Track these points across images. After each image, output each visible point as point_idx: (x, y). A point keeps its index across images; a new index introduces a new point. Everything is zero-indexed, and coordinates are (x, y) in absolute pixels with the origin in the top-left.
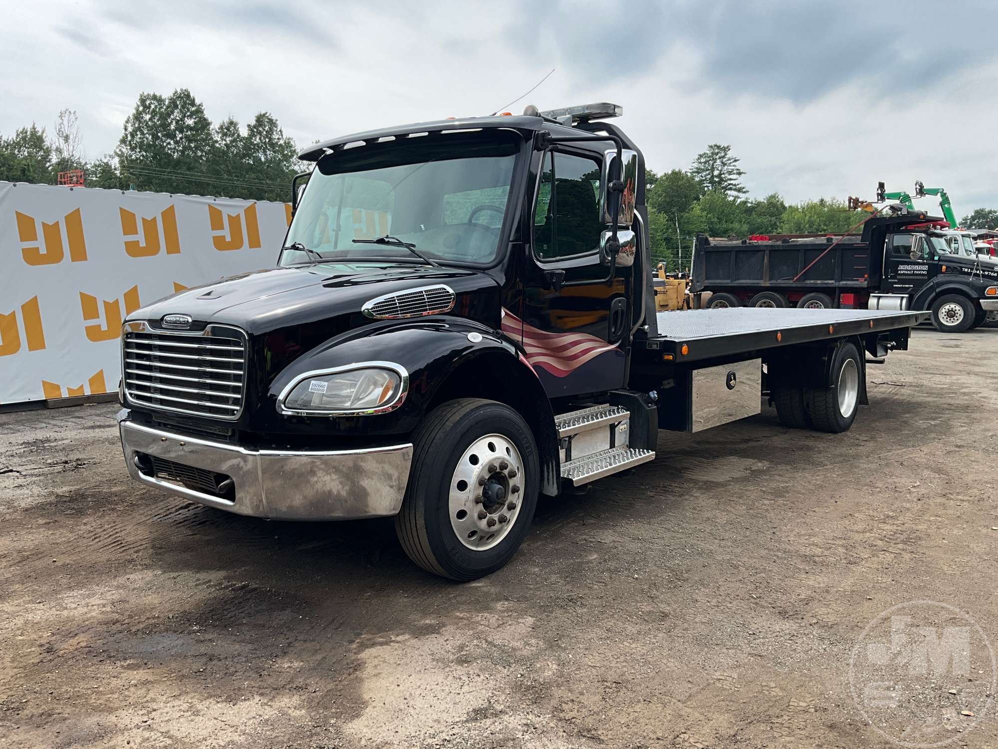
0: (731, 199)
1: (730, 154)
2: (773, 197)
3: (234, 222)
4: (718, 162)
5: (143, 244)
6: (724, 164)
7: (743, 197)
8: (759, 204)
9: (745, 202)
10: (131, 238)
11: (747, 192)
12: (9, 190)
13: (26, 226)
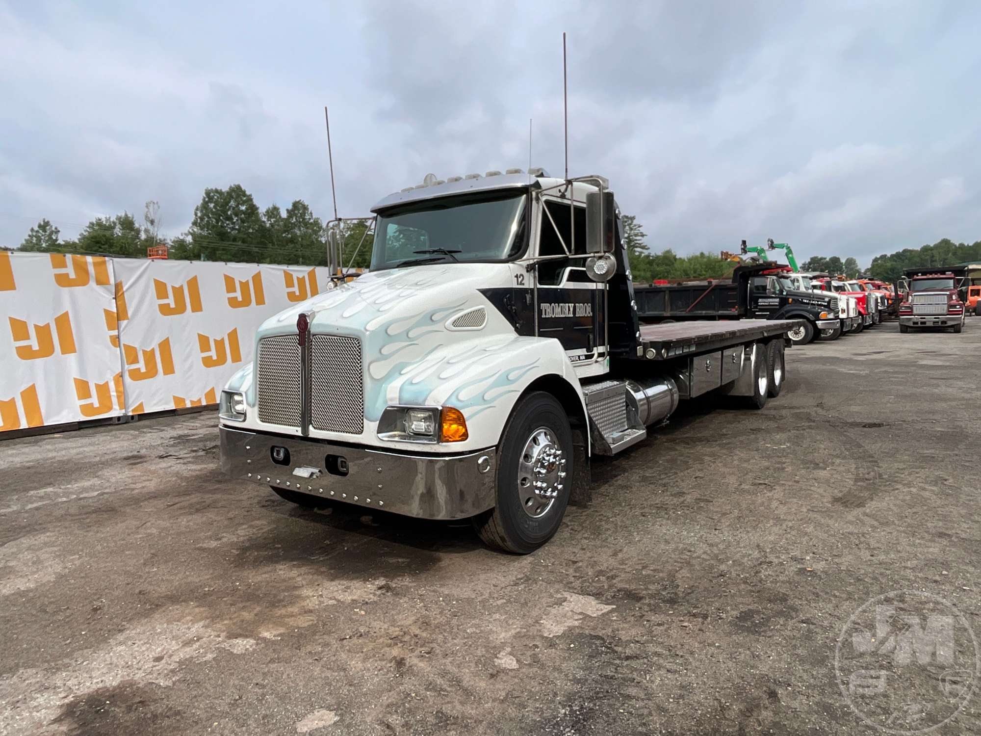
0: (637, 254)
1: (635, 222)
2: (669, 252)
3: (301, 281)
4: (627, 228)
5: (240, 299)
6: (631, 229)
7: (646, 252)
8: (657, 257)
9: (648, 256)
10: (232, 295)
11: (648, 249)
12: (149, 264)
13: (161, 289)
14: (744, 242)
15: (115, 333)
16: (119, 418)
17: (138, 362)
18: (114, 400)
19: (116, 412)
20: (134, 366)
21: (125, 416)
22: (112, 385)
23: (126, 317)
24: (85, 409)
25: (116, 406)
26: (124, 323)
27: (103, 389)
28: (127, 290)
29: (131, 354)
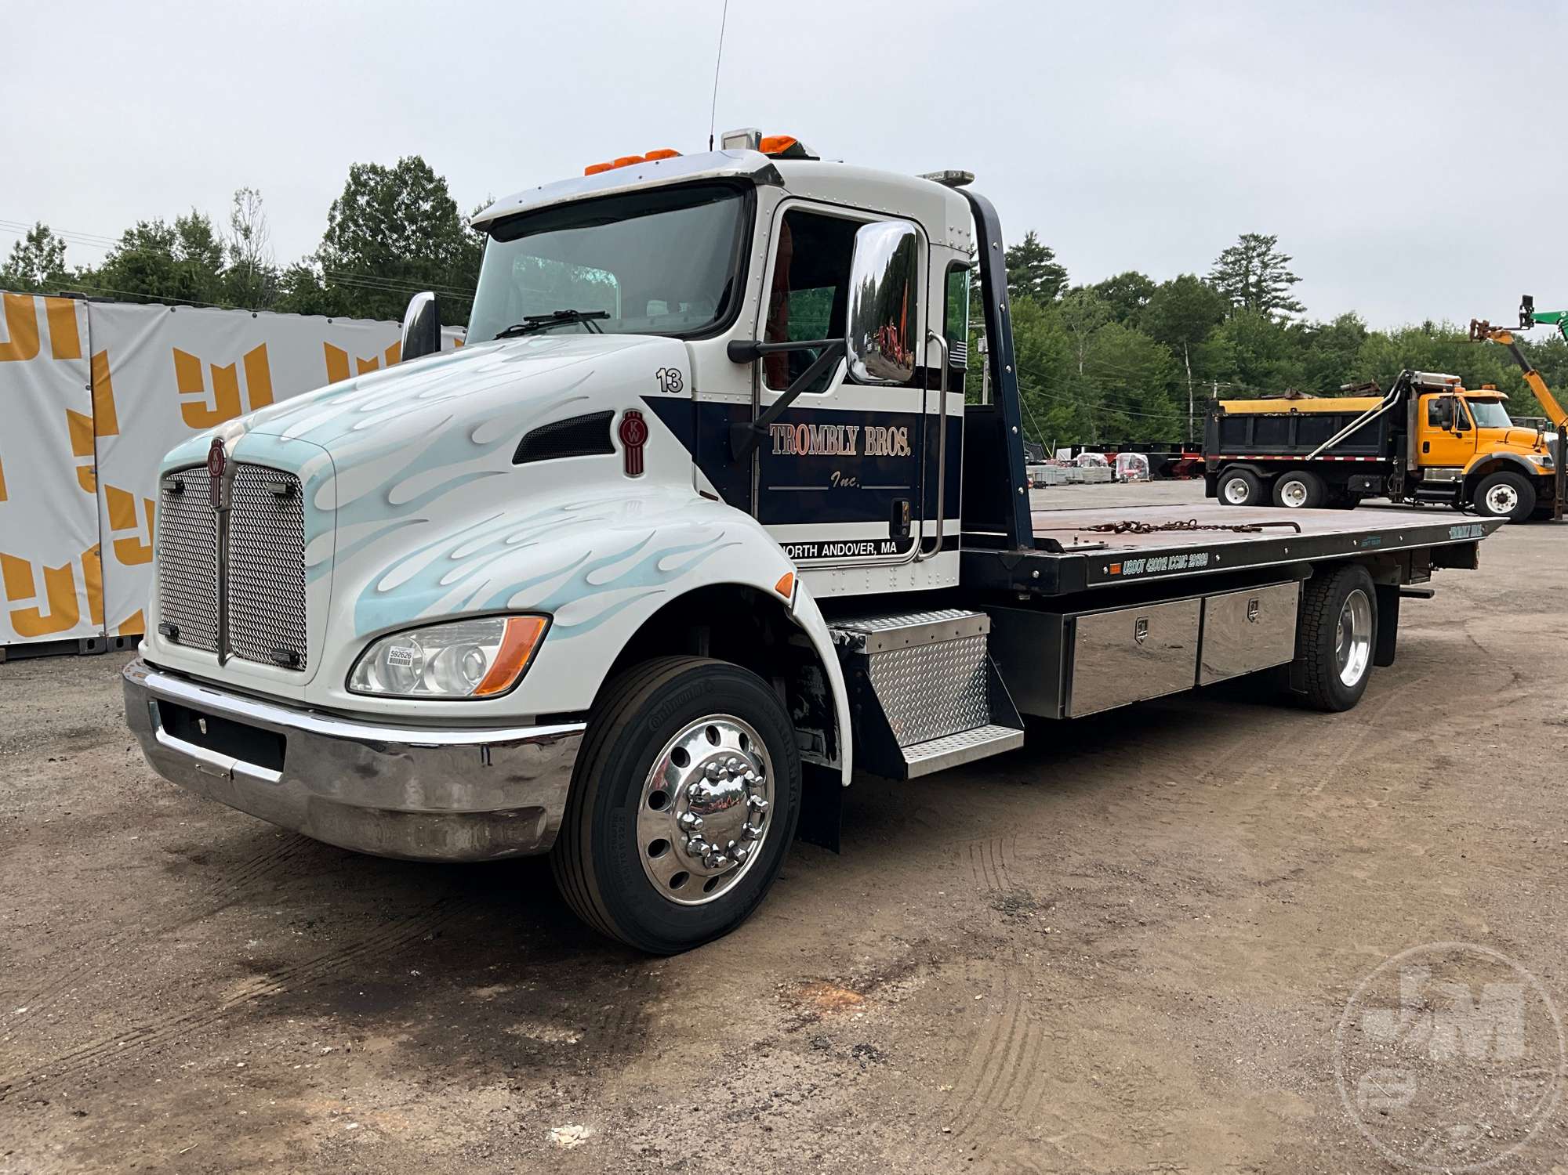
0: (1277, 320)
1: (1276, 249)
2: (1349, 318)
4: (1256, 262)
6: (1265, 265)
7: (1296, 318)
8: (1323, 329)
9: (1300, 327)
11: (1304, 309)
12: (166, 316)
13: (188, 370)
14: (1527, 301)
15: (87, 461)
16: (91, 642)
17: (135, 525)
18: (83, 604)
19: (86, 629)
20: (125, 534)
21: (103, 638)
22: (78, 571)
23: (112, 429)
24: (19, 620)
25: (85, 615)
26: (104, 442)
27: (59, 580)
28: (117, 370)
29: (121, 507)
